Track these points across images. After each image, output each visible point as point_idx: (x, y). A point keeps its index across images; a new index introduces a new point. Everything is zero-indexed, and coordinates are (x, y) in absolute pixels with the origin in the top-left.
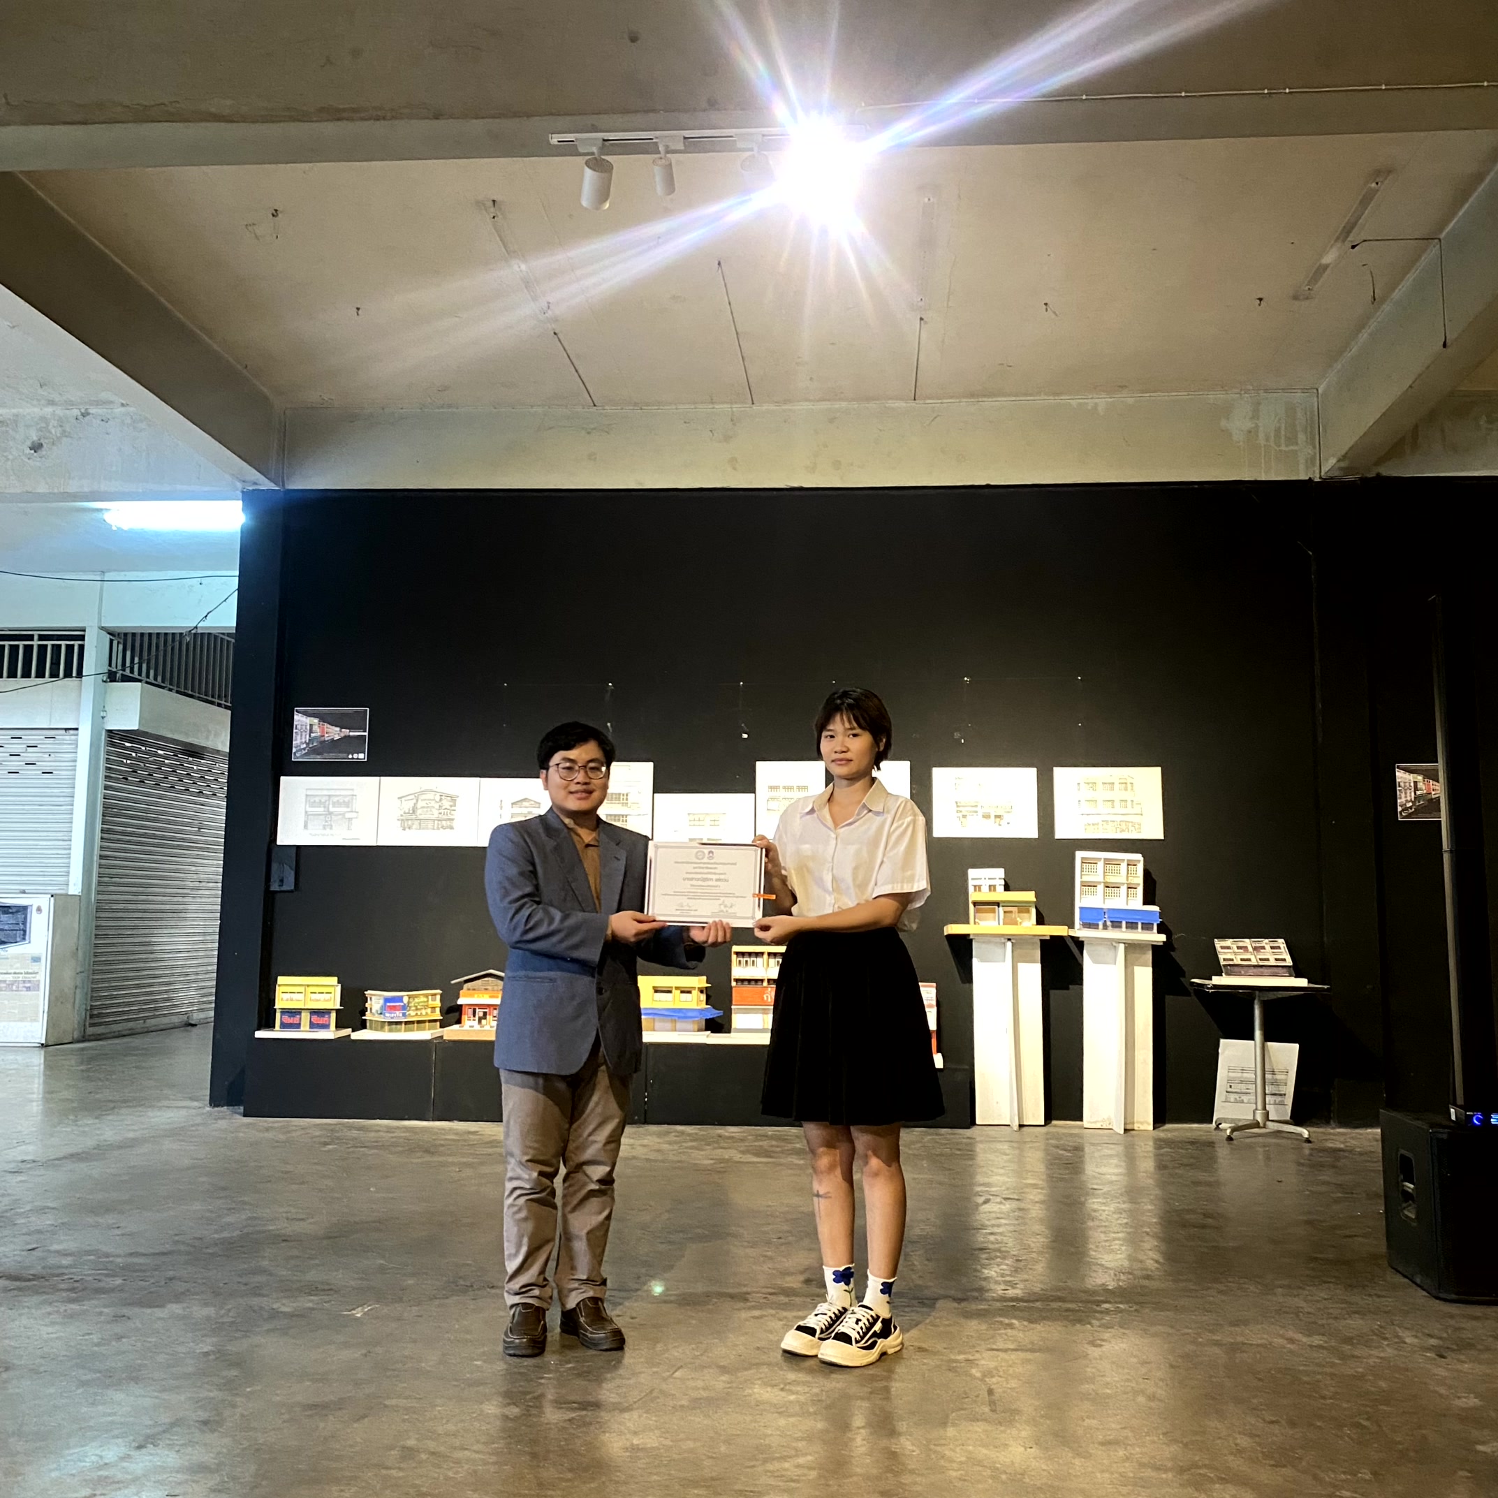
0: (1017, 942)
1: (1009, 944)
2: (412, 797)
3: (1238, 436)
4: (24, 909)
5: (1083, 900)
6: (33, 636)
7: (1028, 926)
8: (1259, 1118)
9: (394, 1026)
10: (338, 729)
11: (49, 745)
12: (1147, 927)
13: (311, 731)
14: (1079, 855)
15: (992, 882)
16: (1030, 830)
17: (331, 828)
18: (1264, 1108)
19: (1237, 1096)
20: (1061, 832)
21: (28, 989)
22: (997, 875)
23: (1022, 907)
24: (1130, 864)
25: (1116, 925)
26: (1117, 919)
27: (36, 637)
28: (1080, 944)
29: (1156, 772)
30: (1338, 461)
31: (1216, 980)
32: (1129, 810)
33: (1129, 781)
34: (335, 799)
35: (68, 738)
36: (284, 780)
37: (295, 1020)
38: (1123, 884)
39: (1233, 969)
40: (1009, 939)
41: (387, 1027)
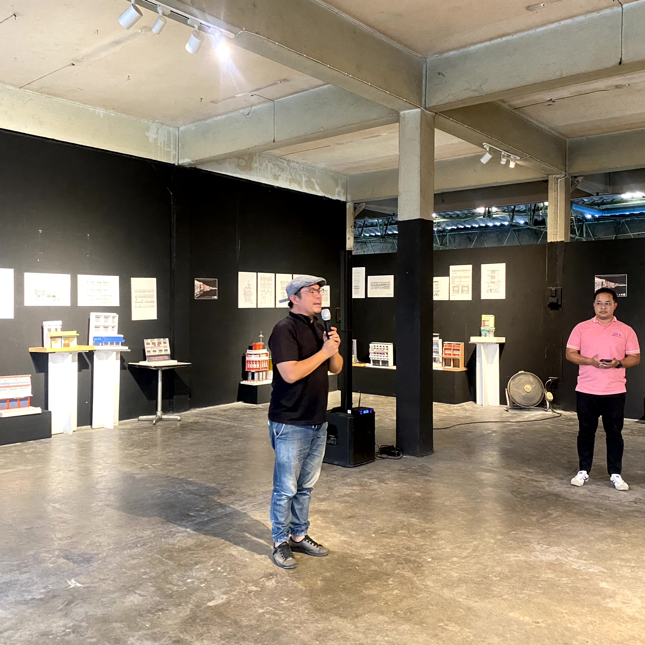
1: (71, 355)
3: (151, 140)
7: (73, 346)
12: (117, 344)
16: (67, 303)
20: (81, 303)
22: (59, 324)
23: (71, 338)
24: (113, 317)
28: (93, 353)
29: (117, 278)
31: (142, 363)
32: (107, 294)
33: (107, 281)
39: (151, 358)
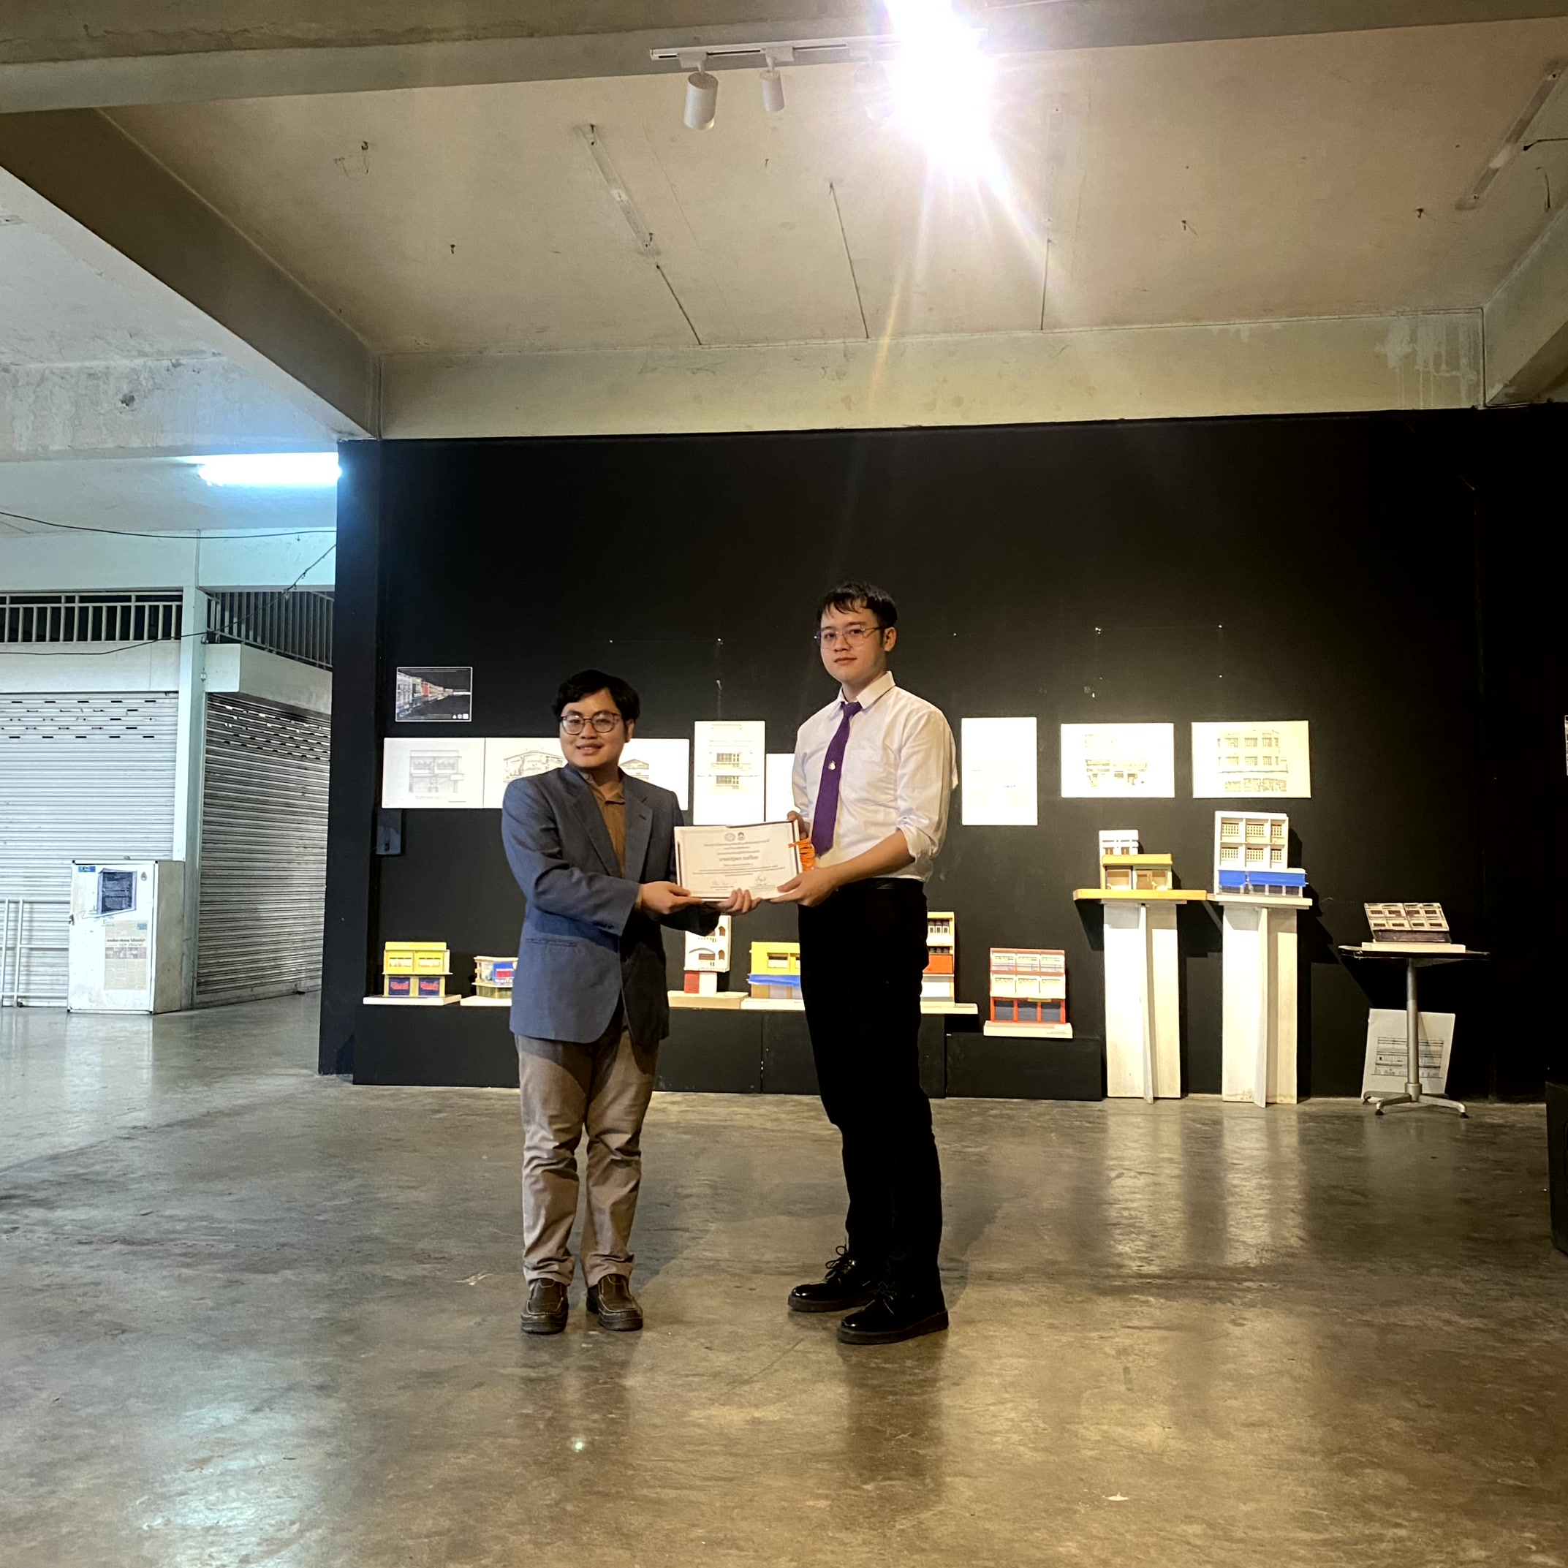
0: (1152, 907)
1: (1143, 910)
2: (518, 758)
3: (1392, 362)
4: (130, 875)
5: (1223, 863)
6: (130, 597)
7: (1164, 890)
8: (1411, 1091)
9: (504, 993)
10: (442, 689)
11: (150, 709)
12: (1292, 891)
13: (414, 691)
14: (1219, 815)
15: (1125, 845)
16: (1166, 789)
17: (437, 791)
18: (1417, 1081)
19: (1386, 1068)
20: (1199, 792)
21: (136, 956)
22: (1131, 836)
23: (1158, 870)
24: (1274, 824)
25: (1259, 889)
26: (1259, 883)
27: (133, 599)
28: (1219, 909)
29: (1304, 725)
30: (1506, 386)
31: (1366, 947)
32: (1273, 767)
33: (1274, 735)
34: (440, 761)
35: (168, 701)
36: (388, 741)
37: (404, 986)
38: (1267, 845)
39: (1384, 935)
40: (1143, 904)
41: (497, 994)
